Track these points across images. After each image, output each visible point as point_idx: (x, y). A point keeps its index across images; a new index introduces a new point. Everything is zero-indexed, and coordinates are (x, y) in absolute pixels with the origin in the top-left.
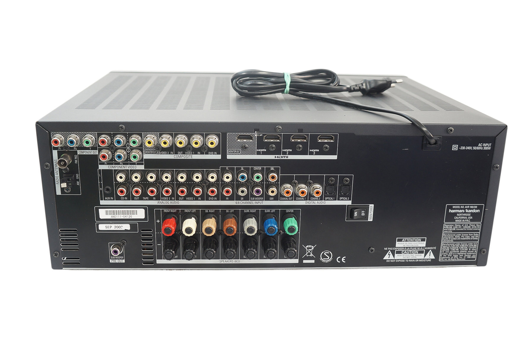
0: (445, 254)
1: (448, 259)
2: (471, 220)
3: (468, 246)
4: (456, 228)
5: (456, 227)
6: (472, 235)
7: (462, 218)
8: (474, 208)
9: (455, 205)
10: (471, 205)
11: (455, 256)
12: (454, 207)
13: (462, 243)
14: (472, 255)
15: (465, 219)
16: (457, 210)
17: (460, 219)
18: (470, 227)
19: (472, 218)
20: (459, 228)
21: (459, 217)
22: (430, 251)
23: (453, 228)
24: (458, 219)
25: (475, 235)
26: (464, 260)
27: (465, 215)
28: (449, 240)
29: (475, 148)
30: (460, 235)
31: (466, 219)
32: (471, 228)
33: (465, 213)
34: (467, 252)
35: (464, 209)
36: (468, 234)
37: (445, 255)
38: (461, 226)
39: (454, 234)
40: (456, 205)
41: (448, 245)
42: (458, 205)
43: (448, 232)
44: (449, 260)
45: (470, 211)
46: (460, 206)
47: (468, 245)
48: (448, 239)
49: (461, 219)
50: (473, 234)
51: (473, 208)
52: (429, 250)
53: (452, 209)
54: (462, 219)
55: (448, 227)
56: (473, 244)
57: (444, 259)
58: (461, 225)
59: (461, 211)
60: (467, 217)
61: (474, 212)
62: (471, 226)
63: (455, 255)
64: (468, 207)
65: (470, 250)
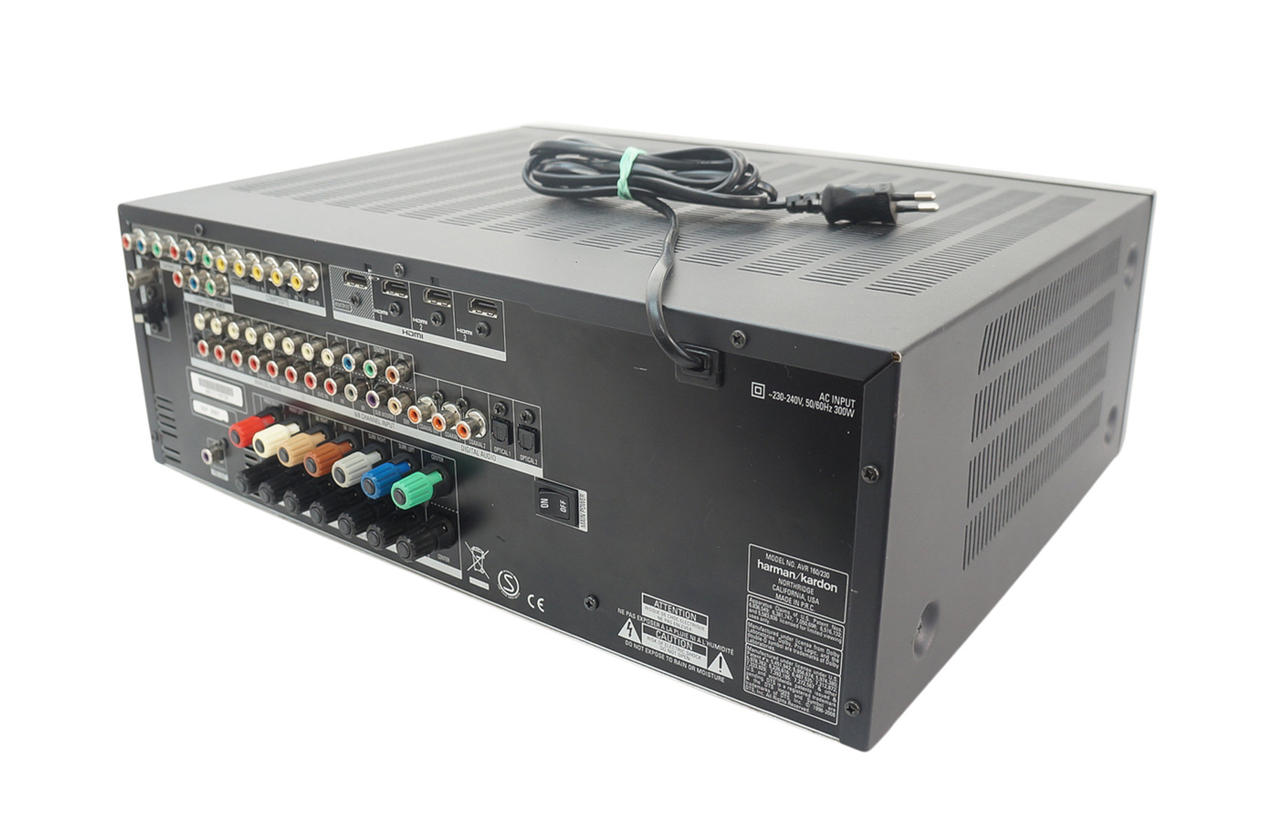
0: (755, 676)
1: (765, 693)
2: (817, 609)
3: (815, 677)
4: (778, 618)
5: (779, 615)
6: (822, 650)
7: (792, 593)
8: (823, 578)
9: (772, 553)
10: (814, 567)
11: (783, 693)
12: (768, 557)
13: (799, 664)
14: (826, 707)
15: (800, 600)
16: (778, 569)
17: (786, 595)
18: (814, 626)
19: (817, 602)
20: (786, 620)
21: (785, 590)
22: (721, 654)
23: (771, 613)
24: (782, 594)
25: (831, 653)
26: (805, 711)
27: (798, 586)
28: (762, 642)
29: (810, 403)
30: (791, 639)
31: (802, 600)
32: (819, 630)
33: (798, 581)
34: (813, 694)
35: (797, 571)
36: (813, 644)
37: (758, 680)
38: (791, 614)
39: (776, 631)
40: (776, 555)
41: (762, 657)
42: (779, 556)
43: (759, 621)
44: (768, 698)
45: (812, 581)
46: (785, 558)
47: (815, 675)
48: (761, 639)
49: (789, 597)
50: (825, 648)
51: (818, 574)
52: (718, 652)
53: (765, 561)
54: (793, 598)
55: (758, 607)
56: (827, 678)
57: (755, 689)
58: (792, 612)
59: (787, 574)
60: (806, 595)
61: (822, 587)
62: (819, 626)
63: (782, 688)
64: (807, 568)
65: (819, 689)
